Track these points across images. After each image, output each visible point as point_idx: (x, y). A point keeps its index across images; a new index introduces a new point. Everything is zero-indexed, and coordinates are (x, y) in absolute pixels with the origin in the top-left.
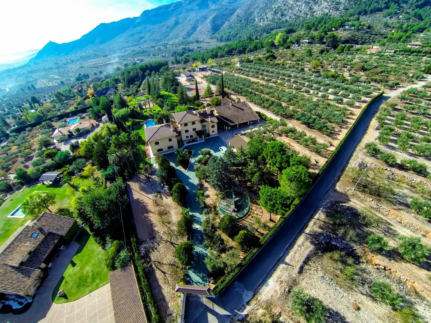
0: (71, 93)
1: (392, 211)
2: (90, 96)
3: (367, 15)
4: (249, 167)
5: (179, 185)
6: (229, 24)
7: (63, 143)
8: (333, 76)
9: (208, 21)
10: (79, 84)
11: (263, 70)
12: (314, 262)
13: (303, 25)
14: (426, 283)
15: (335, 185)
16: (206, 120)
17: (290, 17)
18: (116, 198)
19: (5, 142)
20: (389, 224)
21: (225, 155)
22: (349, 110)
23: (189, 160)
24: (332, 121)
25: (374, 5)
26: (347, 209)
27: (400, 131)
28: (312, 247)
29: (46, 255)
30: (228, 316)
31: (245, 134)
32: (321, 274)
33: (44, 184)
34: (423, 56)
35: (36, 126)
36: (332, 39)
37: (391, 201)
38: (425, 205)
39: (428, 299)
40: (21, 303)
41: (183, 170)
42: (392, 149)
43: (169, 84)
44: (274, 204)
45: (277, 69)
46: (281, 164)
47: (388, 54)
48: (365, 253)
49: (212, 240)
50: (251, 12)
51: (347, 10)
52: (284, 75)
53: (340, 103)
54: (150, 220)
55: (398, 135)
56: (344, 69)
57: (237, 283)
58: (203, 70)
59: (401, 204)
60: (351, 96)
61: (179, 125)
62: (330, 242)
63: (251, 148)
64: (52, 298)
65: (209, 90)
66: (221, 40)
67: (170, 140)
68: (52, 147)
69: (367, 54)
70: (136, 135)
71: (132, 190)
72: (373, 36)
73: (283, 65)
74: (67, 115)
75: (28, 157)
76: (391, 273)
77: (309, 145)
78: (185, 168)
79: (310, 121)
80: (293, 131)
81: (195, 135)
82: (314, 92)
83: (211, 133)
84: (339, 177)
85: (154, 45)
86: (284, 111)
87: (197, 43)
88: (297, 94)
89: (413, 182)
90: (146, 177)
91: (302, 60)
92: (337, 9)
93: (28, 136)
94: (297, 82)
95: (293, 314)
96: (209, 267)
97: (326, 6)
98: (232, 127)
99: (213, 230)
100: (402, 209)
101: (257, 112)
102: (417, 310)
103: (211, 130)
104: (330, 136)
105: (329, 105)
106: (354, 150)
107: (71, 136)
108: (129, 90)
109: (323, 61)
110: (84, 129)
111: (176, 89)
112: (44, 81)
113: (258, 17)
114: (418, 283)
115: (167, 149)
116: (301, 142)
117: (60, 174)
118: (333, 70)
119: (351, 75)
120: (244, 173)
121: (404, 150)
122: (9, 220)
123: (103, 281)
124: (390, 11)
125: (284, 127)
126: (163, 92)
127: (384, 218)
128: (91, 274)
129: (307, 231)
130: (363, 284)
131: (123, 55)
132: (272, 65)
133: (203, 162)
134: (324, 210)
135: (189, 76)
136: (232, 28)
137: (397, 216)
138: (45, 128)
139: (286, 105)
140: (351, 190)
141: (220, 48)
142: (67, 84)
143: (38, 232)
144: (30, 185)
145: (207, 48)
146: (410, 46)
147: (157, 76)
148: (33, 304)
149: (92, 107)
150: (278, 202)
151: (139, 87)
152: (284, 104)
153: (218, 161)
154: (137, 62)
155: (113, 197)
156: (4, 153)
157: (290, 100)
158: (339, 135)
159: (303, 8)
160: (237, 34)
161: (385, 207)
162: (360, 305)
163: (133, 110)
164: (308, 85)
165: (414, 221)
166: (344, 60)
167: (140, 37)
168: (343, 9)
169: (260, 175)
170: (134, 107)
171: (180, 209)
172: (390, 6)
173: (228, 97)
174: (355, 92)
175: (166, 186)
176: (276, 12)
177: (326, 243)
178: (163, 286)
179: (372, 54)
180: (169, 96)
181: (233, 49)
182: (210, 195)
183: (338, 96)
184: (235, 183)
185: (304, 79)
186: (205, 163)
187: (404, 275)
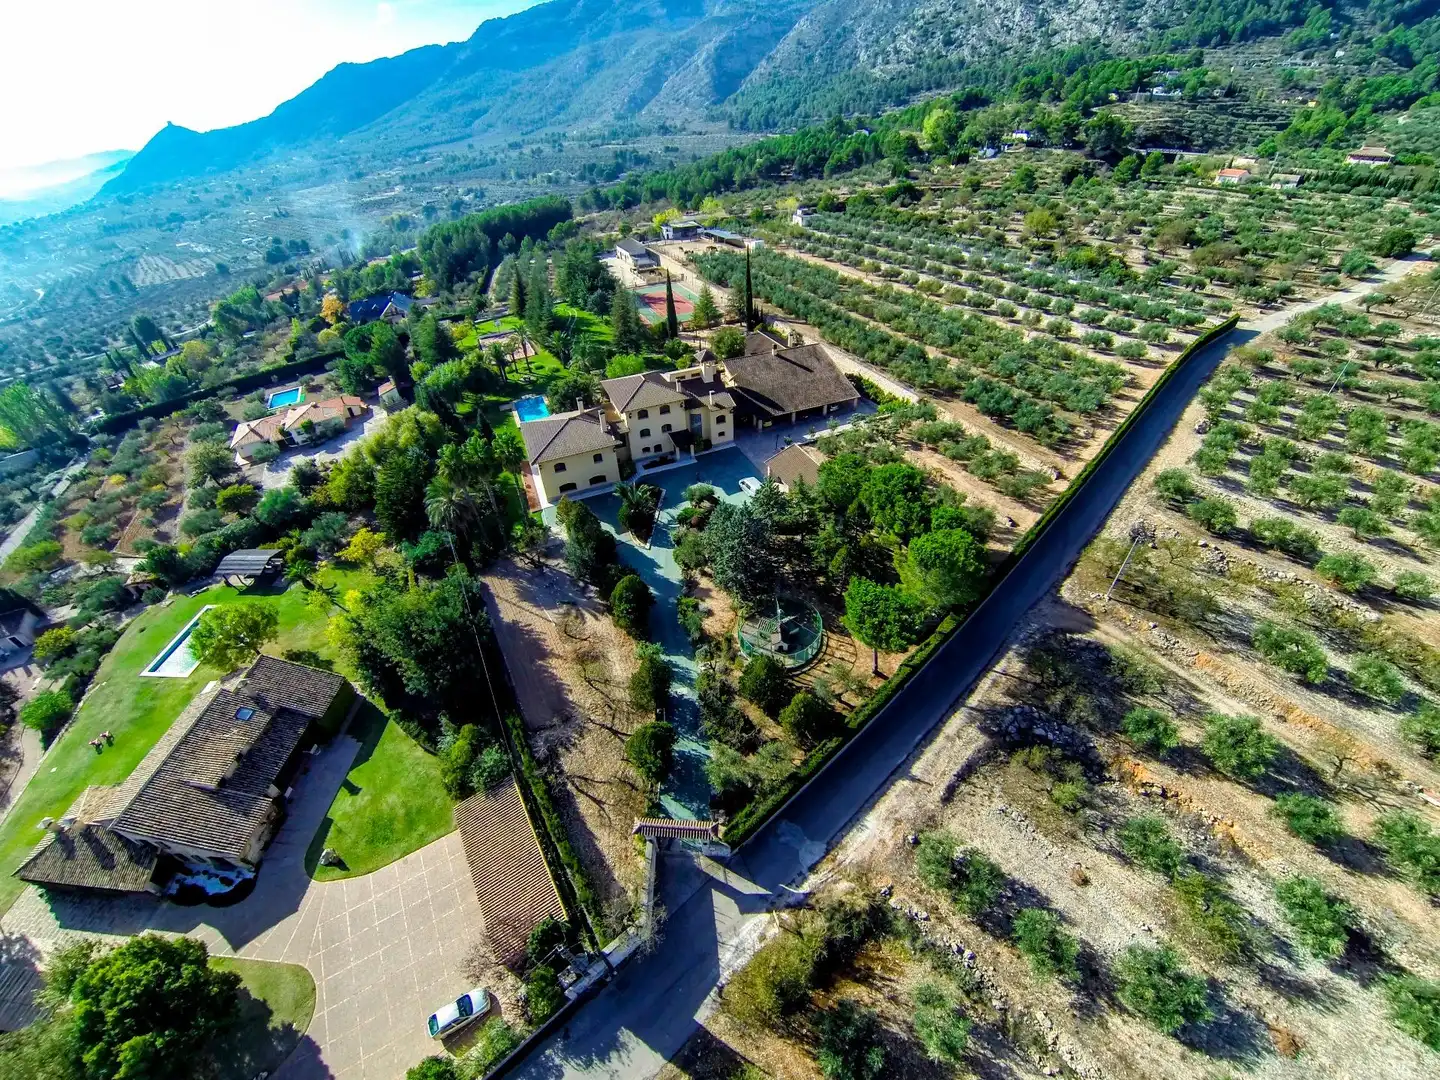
0: (264, 305)
1: (1205, 655)
2: (329, 320)
3: (1228, 45)
4: (822, 534)
5: (631, 581)
6: (770, 69)
7: (266, 465)
8: (1091, 264)
9: (700, 58)
10: (281, 274)
11: (876, 240)
12: (985, 778)
13: (1015, 80)
14: (1261, 826)
15: (1057, 586)
16: (702, 400)
17: (974, 48)
18: (462, 615)
19: (76, 462)
20: (1194, 688)
21: (756, 500)
22: (1123, 373)
23: (653, 516)
24: (1069, 405)
25: (1255, 13)
26: (1083, 649)
27: (1266, 437)
28: (982, 740)
29: (281, 764)
30: (761, 897)
31: (813, 443)
32: (999, 804)
33: (228, 584)
34: (1388, 196)
35: (168, 414)
36: (1103, 132)
37: (1205, 631)
38: (1291, 640)
39: (1263, 863)
40: (226, 881)
41: (636, 543)
42: (1233, 490)
43: (582, 285)
44: (881, 623)
45: (919, 236)
46: (906, 524)
47: (1278, 186)
48: (1118, 756)
49: (722, 718)
50: (844, 29)
51: (1164, 27)
52: (940, 257)
53: (1103, 352)
54: (553, 677)
55: (1259, 448)
56: (1130, 237)
57: (784, 825)
58: (685, 233)
59: (1231, 636)
60: (1139, 326)
61: (624, 417)
62: (1031, 728)
63: (826, 482)
64: (307, 867)
65: (707, 306)
66: (742, 124)
67: (598, 458)
68: (233, 478)
69: (1213, 188)
70: (506, 443)
71: (497, 600)
72: (1241, 121)
73: (941, 222)
74: (263, 381)
75: (164, 509)
76: (1178, 804)
77: (993, 476)
78: (644, 538)
79: (1005, 404)
80: (954, 434)
81: (668, 446)
82: (1027, 315)
83: (715, 440)
84: (1074, 565)
85: (516, 138)
86: (929, 376)
87: (665, 134)
88: (974, 322)
89: (1276, 579)
90: (532, 561)
91: (1002, 205)
92: (1132, 26)
93: (149, 443)
94: (980, 282)
95: (921, 891)
96: (715, 781)
97: (1093, 12)
98: (777, 420)
99: (724, 698)
100: (1231, 651)
101: (851, 377)
102: (1230, 887)
103: (716, 428)
104: (1058, 451)
105: (1067, 356)
106: (1124, 491)
107: (287, 445)
108: (451, 297)
109: (1067, 209)
110: (326, 423)
111: (603, 298)
112: (161, 264)
113: (867, 47)
114: (1242, 827)
115: (588, 485)
116: (972, 467)
117: (276, 556)
118: (1096, 243)
119: (1148, 260)
120: (808, 551)
121: (1265, 492)
122: (148, 683)
123: (438, 825)
124: (1304, 32)
125: (929, 422)
126: (563, 310)
127: (1182, 673)
128: (401, 812)
129: (973, 701)
130: (1104, 829)
131: (418, 173)
132: (904, 223)
133: (693, 520)
134: (1023, 650)
135: (640, 256)
136: (780, 84)
137: (1218, 668)
138: (201, 420)
139: (940, 356)
140: (1099, 599)
141: (739, 156)
142: (239, 274)
143: (251, 705)
144: (188, 589)
145: (697, 153)
146: (1353, 162)
147: (537, 251)
148: (258, 884)
149: (341, 355)
150: (891, 618)
151: (484, 289)
152: (933, 353)
153: (736, 517)
154: (466, 198)
155: (454, 611)
156: (83, 497)
157: (953, 339)
158: (1086, 446)
159: (1017, 18)
160: (796, 106)
161: (1187, 644)
162: (1089, 874)
163: (478, 366)
164: (1013, 291)
165: (1260, 681)
166: (1136, 206)
167: (473, 110)
168: (1151, 25)
169: (849, 554)
170: (480, 358)
171: (635, 647)
172: (1306, 17)
173: (764, 330)
174: (1152, 318)
175: (592, 588)
176: (926, 31)
177: (1019, 730)
178: (597, 832)
179: (1227, 187)
180: (582, 321)
181: (783, 161)
182: (716, 611)
183: (1100, 327)
184: (782, 579)
185: (1001, 271)
186: (701, 524)
187: (1209, 808)
